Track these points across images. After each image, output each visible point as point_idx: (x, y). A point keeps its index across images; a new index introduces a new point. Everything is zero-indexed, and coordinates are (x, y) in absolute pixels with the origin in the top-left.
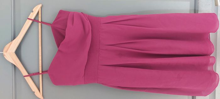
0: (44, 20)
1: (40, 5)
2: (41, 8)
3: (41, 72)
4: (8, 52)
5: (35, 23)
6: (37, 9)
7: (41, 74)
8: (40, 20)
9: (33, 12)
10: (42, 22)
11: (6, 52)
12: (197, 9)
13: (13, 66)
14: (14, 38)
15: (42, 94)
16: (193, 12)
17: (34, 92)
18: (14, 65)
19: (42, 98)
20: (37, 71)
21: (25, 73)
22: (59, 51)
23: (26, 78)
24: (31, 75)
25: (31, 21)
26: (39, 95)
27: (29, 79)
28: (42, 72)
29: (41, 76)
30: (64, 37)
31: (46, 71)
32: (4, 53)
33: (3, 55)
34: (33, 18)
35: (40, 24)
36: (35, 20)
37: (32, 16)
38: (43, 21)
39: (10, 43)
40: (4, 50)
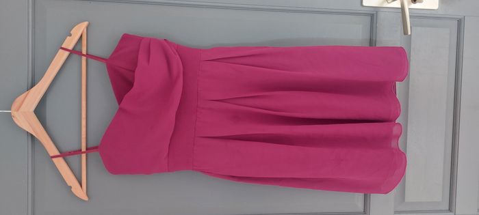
0: (92, 52)
1: (86, 24)
2: (87, 28)
3: (84, 149)
4: (21, 110)
5: (75, 56)
6: (79, 30)
7: (84, 152)
8: (84, 52)
9: (70, 35)
10: (88, 56)
11: (18, 110)
12: (374, 39)
13: (30, 137)
14: (33, 85)
15: (85, 191)
16: (367, 45)
17: (71, 187)
18: (32, 135)
19: (86, 198)
20: (76, 148)
21: (53, 151)
22: (121, 110)
23: (55, 160)
24: (63, 155)
25: (67, 53)
26: (80, 193)
27: (60, 163)
28: (87, 149)
29: (84, 156)
30: (130, 84)
31: (95, 148)
32: (13, 112)
33: (10, 116)
34: (70, 48)
35: (84, 59)
36: (75, 52)
37: (70, 43)
38: (89, 53)
39: (25, 94)
40: (14, 107)
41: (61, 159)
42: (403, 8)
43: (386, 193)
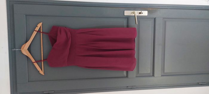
0: (44, 31)
2: (42, 24)
3: (42, 60)
4: (24, 49)
5: (39, 33)
6: (40, 25)
8: (41, 31)
9: (37, 27)
10: (43, 33)
11: (23, 49)
14: (27, 42)
17: (39, 71)
18: (27, 56)
19: (44, 74)
20: (40, 60)
21: (33, 61)
22: (53, 48)
23: (34, 63)
24: (36, 62)
25: (36, 32)
26: (42, 73)
27: (36, 64)
29: (42, 62)
31: (46, 59)
32: (22, 50)
34: (37, 30)
35: (41, 33)
36: (39, 31)
37: (37, 29)
39: (24, 45)
40: (22, 48)
41: (36, 63)
42: (135, 15)
43: (132, 71)
